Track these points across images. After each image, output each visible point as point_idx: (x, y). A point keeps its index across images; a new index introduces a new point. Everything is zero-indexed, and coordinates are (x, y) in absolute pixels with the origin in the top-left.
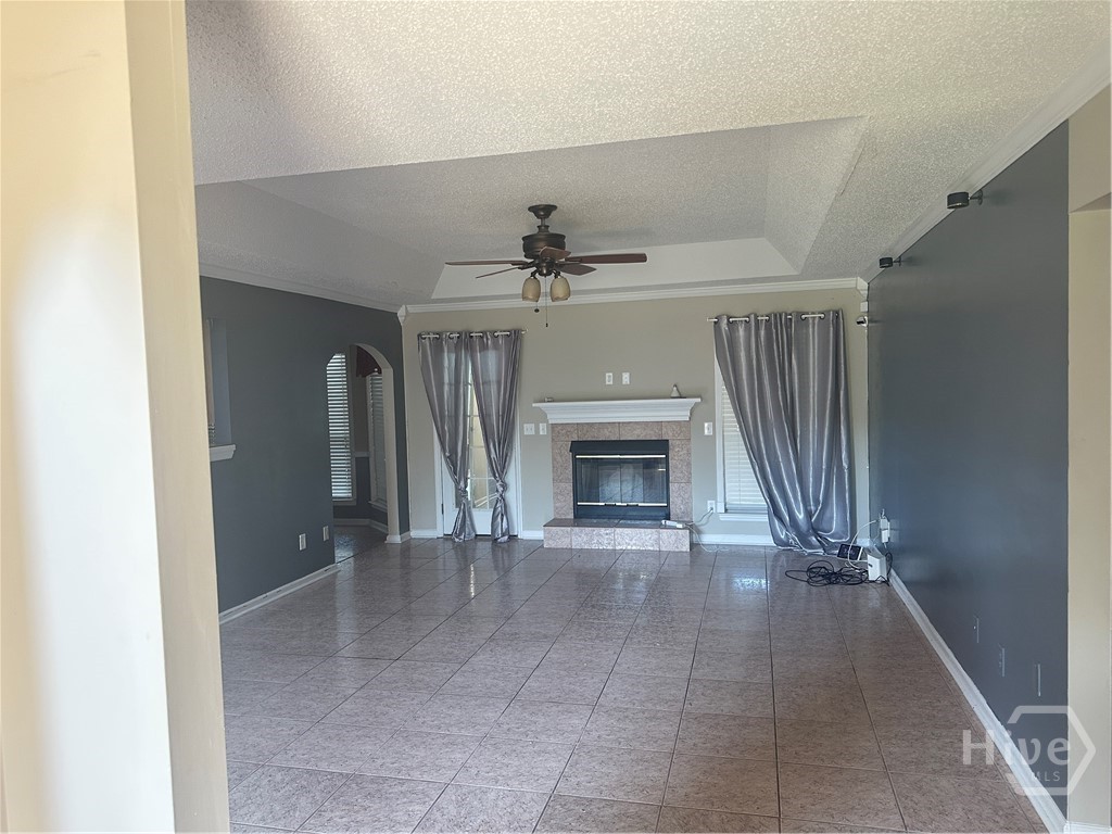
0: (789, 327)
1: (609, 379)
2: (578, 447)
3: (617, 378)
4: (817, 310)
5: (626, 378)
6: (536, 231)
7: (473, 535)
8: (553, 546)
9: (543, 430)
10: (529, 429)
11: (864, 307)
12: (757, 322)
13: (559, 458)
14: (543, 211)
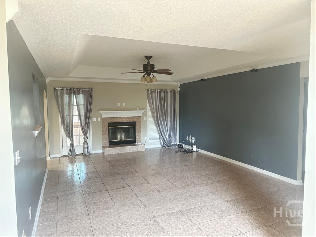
0: (164, 93)
1: (119, 105)
2: (110, 124)
3: (122, 104)
4: (169, 89)
5: (124, 105)
6: (147, 63)
7: (75, 154)
8: (107, 154)
9: (99, 119)
10: (94, 119)
11: (179, 89)
12: (158, 91)
13: (104, 128)
14: (149, 58)
